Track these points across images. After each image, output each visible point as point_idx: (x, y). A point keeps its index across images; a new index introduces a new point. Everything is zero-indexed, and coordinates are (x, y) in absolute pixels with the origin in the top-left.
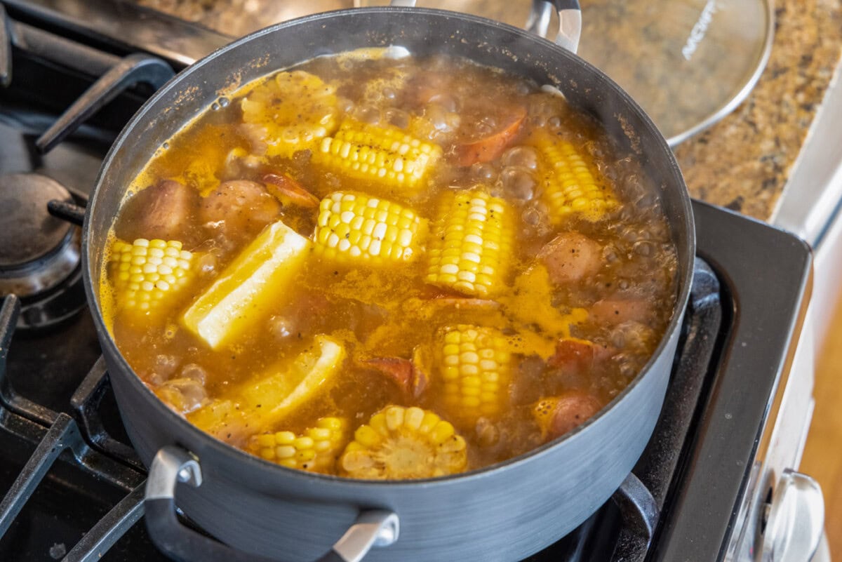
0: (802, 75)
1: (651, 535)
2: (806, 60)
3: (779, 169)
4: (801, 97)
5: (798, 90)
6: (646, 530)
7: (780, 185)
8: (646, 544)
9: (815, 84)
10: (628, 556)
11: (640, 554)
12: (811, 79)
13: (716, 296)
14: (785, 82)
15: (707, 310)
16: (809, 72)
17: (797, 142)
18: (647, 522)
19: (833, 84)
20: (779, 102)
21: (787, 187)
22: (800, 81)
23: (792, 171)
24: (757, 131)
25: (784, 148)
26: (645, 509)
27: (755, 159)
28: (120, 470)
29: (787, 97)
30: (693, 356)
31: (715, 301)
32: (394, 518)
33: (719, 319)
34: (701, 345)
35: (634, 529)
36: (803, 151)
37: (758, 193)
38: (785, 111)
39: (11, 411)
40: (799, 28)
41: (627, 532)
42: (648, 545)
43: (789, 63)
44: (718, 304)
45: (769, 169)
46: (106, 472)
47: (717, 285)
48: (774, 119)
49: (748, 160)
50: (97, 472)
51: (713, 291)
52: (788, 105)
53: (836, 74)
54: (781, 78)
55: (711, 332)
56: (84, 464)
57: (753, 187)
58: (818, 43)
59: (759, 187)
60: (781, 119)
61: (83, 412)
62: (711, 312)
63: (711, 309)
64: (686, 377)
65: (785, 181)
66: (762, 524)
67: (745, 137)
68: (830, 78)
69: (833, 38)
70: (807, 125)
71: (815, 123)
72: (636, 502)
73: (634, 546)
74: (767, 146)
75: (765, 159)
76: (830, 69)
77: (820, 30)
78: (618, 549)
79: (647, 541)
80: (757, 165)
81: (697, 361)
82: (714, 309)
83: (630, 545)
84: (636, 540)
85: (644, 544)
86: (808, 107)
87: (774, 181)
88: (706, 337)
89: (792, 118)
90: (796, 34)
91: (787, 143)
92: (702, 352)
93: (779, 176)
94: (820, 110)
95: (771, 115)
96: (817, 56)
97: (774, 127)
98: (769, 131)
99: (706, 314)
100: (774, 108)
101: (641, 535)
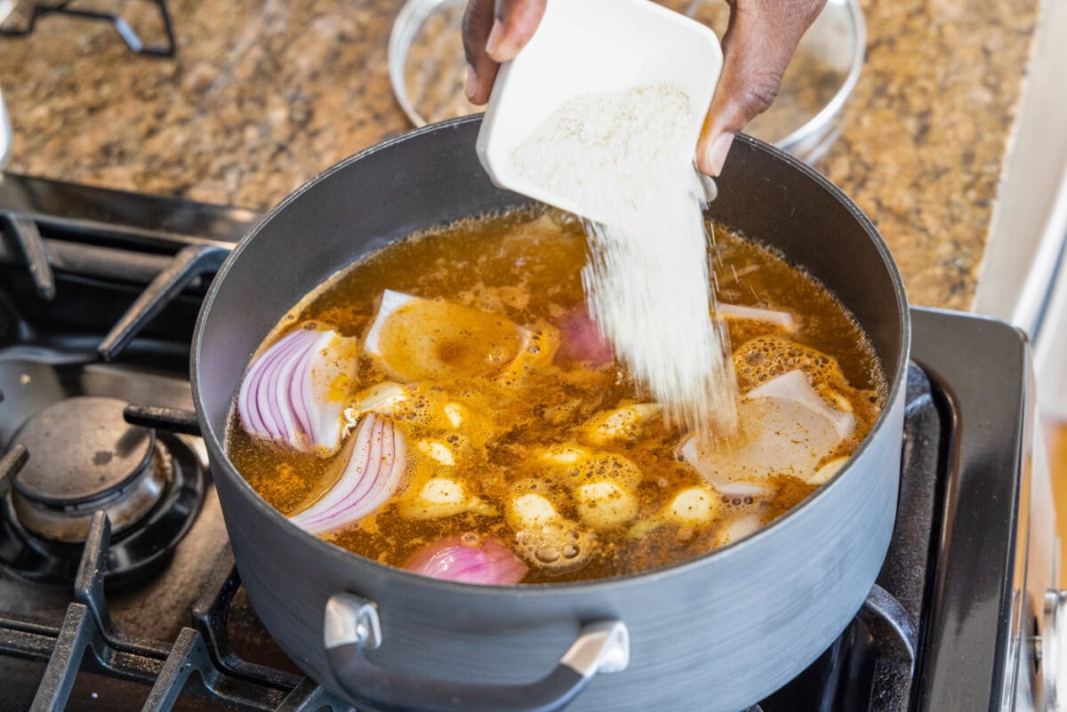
0: (968, 172)
1: (913, 656)
2: (968, 158)
3: (964, 271)
4: (972, 195)
5: (967, 187)
6: (906, 651)
7: (970, 287)
8: (909, 670)
9: (984, 180)
10: (891, 687)
11: (904, 682)
12: (979, 175)
13: (927, 397)
14: (950, 183)
15: (920, 415)
16: (975, 167)
17: (979, 240)
18: (906, 640)
19: (1004, 176)
20: (948, 203)
21: (979, 289)
22: (966, 178)
23: (980, 271)
24: (930, 237)
25: (965, 249)
26: (901, 624)
27: (935, 264)
28: (262, 692)
29: (956, 197)
30: (916, 465)
31: (928, 404)
32: (620, 628)
33: (938, 421)
34: (922, 451)
35: (891, 656)
36: (987, 250)
37: (947, 300)
38: (957, 211)
39: (117, 650)
40: (952, 126)
41: (883, 661)
42: (912, 671)
43: (948, 163)
44: (932, 405)
45: (954, 273)
46: (245, 696)
47: (927, 384)
48: (947, 221)
49: (927, 266)
50: (233, 699)
51: (923, 391)
52: (958, 205)
53: (1005, 167)
54: (944, 179)
55: (930, 437)
56: (216, 692)
57: (940, 295)
58: (978, 137)
59: (946, 293)
60: (954, 220)
61: (208, 624)
62: (926, 417)
63: (925, 412)
64: (913, 488)
65: (975, 282)
66: (1035, 662)
67: (918, 244)
68: (999, 171)
69: (993, 130)
70: (986, 221)
71: (995, 219)
72: (889, 617)
73: (895, 675)
74: (945, 249)
75: (946, 264)
76: (997, 161)
77: (976, 125)
78: (876, 683)
79: (909, 665)
80: (938, 271)
81: (922, 469)
82: (928, 412)
83: (891, 676)
84: (897, 668)
85: (907, 671)
86: (983, 204)
87: (962, 285)
88: (926, 443)
89: (966, 217)
90: (950, 133)
91: (968, 243)
92: (926, 459)
93: (967, 279)
94: (997, 206)
95: (942, 218)
96: (979, 150)
97: (948, 229)
98: (944, 234)
99: (921, 419)
100: (944, 211)
101: (902, 660)
